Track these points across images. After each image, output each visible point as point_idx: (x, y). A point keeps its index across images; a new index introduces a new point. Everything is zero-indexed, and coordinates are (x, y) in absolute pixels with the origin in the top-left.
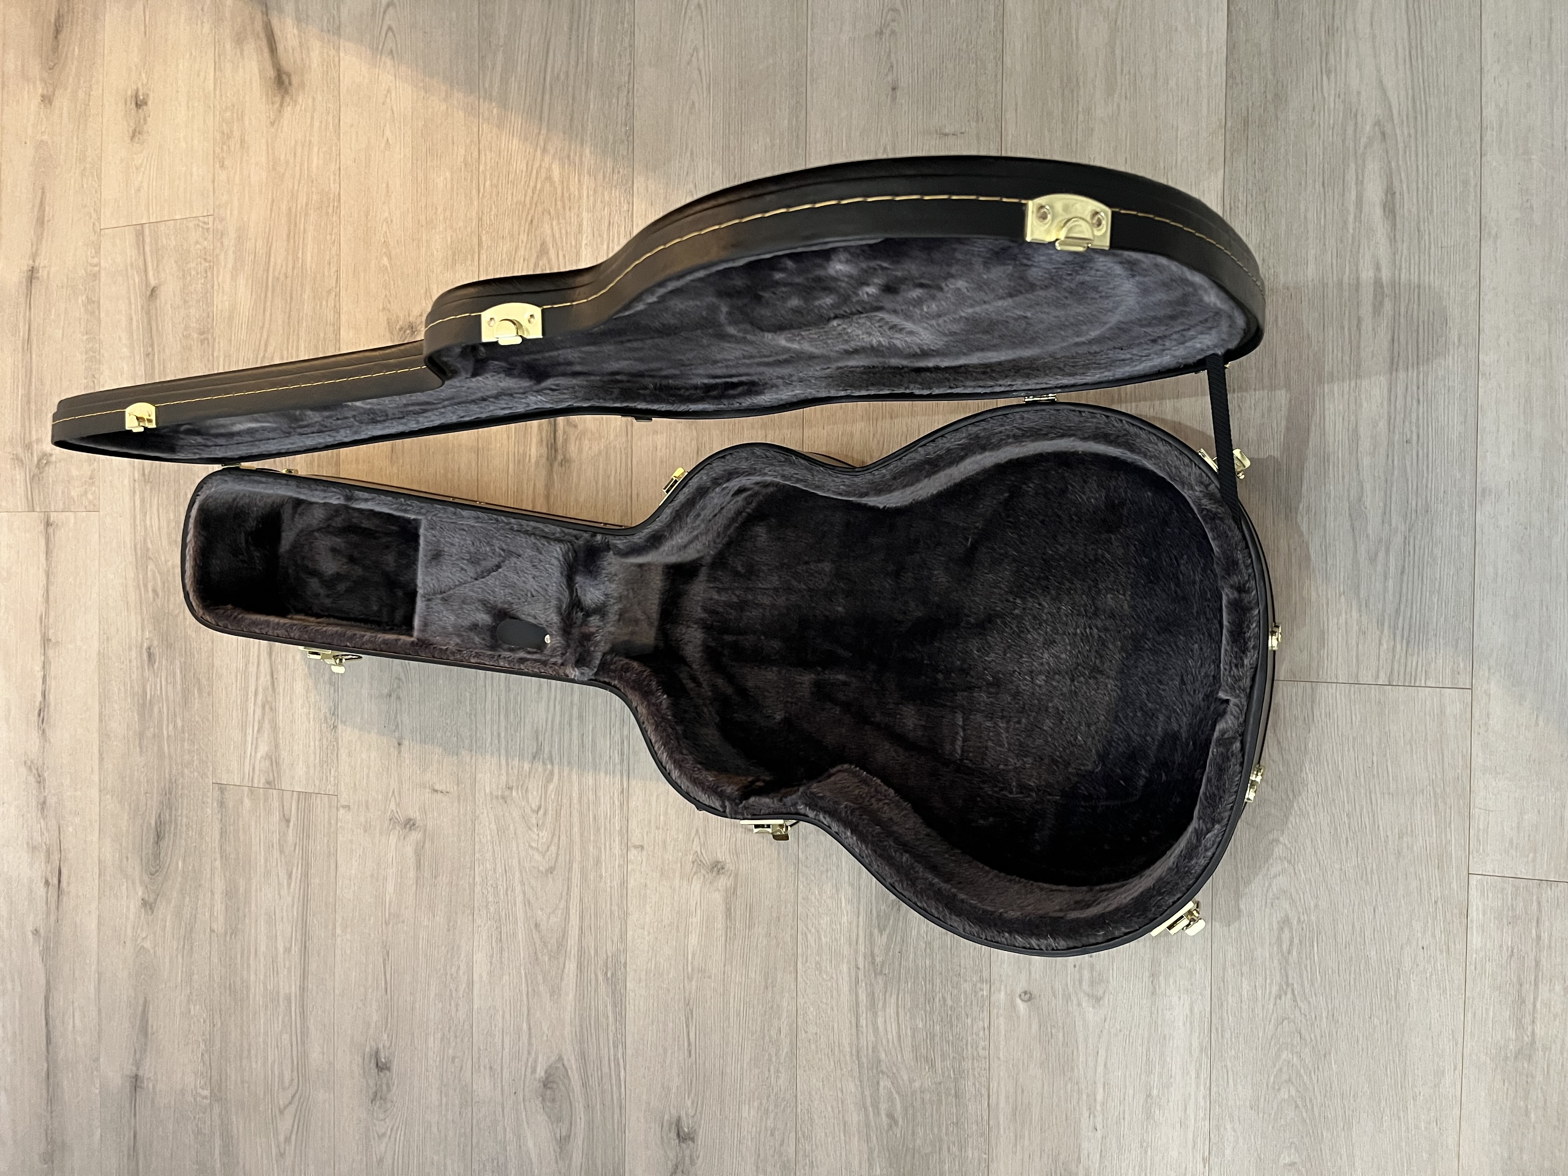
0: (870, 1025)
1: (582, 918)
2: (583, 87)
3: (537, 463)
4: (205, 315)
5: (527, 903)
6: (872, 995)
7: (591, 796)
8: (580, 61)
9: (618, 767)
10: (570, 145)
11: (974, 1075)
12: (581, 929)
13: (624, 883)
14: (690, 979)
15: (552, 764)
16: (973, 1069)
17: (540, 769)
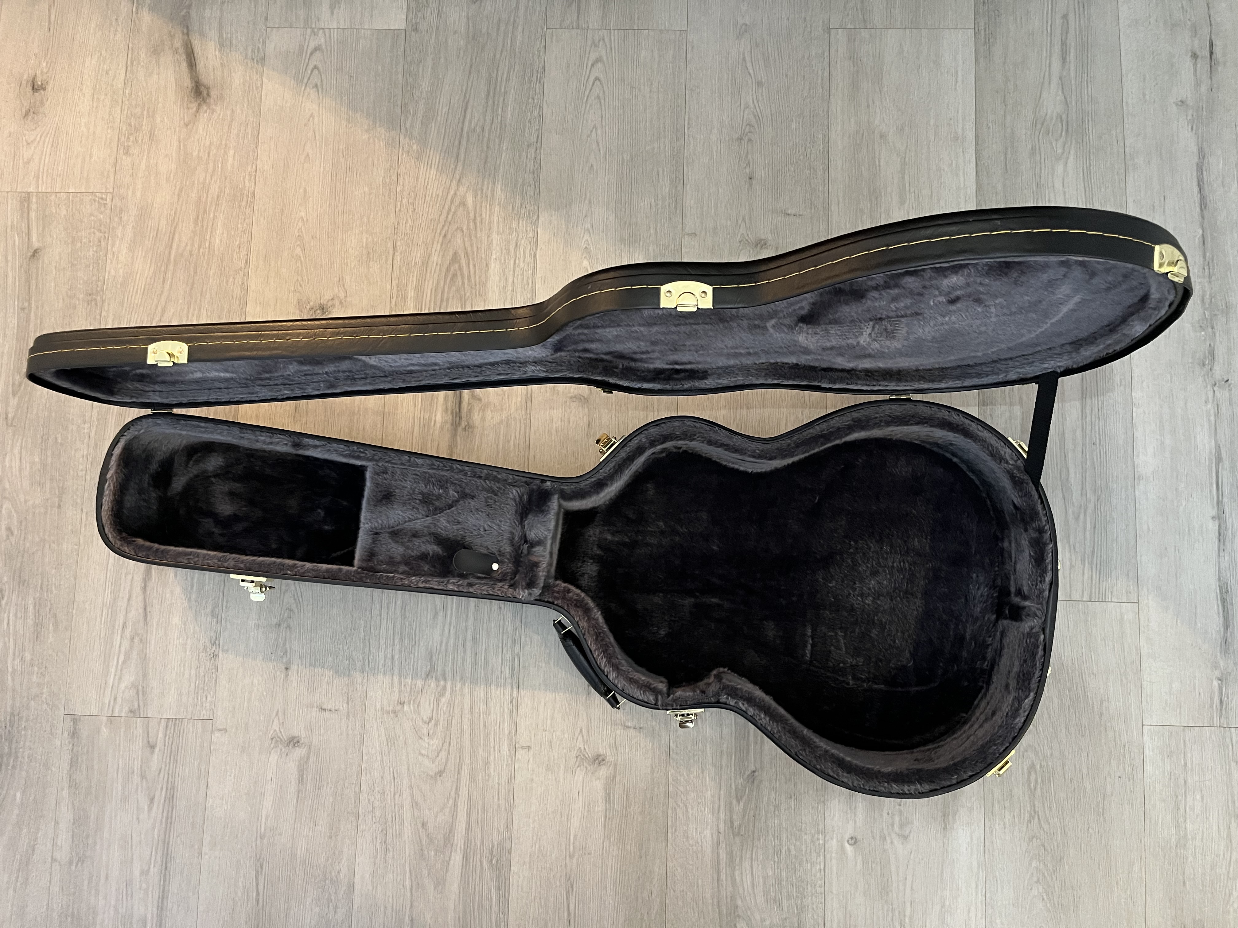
0: (729, 879)
1: (469, 815)
2: (497, 140)
3: (442, 428)
4: (95, 278)
5: (415, 804)
6: (730, 854)
7: (482, 706)
8: (495, 121)
9: (509, 681)
10: (483, 181)
11: (813, 909)
12: (468, 823)
13: (511, 780)
14: (571, 857)
15: (445, 680)
16: (813, 904)
17: (433, 685)
